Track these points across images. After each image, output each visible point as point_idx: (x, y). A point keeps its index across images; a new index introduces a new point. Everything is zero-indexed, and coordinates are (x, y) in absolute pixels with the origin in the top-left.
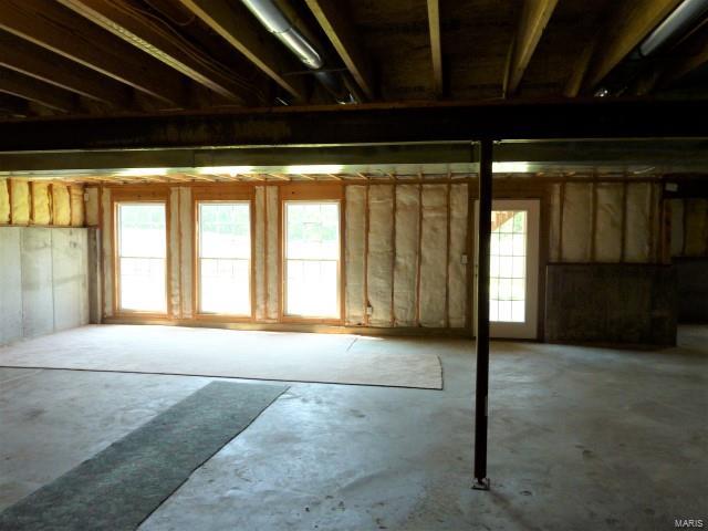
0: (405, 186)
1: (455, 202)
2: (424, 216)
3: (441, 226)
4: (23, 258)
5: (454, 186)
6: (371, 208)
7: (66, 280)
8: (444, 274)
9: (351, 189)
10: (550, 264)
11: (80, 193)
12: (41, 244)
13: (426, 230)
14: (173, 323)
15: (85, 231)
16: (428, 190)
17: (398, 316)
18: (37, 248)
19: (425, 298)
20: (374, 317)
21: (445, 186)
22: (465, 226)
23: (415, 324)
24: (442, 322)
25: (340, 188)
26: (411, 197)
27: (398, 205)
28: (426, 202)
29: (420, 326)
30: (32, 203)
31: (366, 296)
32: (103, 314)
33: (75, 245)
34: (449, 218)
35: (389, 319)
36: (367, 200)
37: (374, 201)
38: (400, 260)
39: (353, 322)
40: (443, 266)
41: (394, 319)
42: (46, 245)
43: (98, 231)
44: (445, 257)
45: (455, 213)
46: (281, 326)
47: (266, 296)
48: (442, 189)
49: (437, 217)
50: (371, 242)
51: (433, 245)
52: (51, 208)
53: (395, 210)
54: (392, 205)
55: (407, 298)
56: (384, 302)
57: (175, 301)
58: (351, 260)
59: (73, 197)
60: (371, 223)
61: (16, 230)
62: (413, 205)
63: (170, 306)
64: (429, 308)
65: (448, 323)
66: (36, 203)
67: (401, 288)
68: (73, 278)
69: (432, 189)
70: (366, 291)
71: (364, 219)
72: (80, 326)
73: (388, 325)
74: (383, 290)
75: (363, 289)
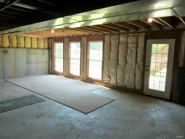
0: (122, 35)
1: (140, 41)
2: (129, 46)
3: (134, 50)
4: (27, 56)
5: (140, 34)
6: (112, 43)
7: (41, 62)
8: (134, 68)
9: (106, 37)
10: (178, 68)
11: (48, 40)
12: (33, 53)
13: (129, 52)
14: (64, 76)
15: (48, 50)
16: (130, 36)
17: (118, 82)
18: (32, 54)
19: (127, 77)
20: (111, 81)
21: (136, 34)
22: (143, 50)
23: (124, 86)
24: (133, 87)
25: (103, 36)
26: (124, 39)
27: (120, 42)
28: (129, 41)
29: (125, 87)
30: (31, 43)
31: (109, 74)
32: (52, 72)
33: (44, 54)
34: (137, 47)
35: (115, 83)
36: (110, 41)
37: (112, 41)
38: (120, 62)
39: (105, 82)
40: (134, 65)
41: (117, 83)
42: (34, 53)
43: (51, 50)
44: (135, 62)
45: (139, 45)
46: (86, 81)
47: (84, 71)
48: (136, 35)
49: (132, 47)
50: (111, 55)
51: (131, 57)
52: (38, 44)
53: (119, 43)
54: (118, 42)
55: (121, 76)
56: (114, 77)
57: (65, 70)
58: (105, 61)
59: (45, 41)
60: (112, 48)
61: (25, 49)
62: (125, 42)
63: (64, 71)
64: (128, 81)
65: (135, 87)
66: (33, 43)
67: (119, 72)
68: (43, 62)
69: (132, 36)
70: (109, 72)
71: (109, 48)
72: (45, 74)
73: (115, 85)
74: (114, 72)
75: (108, 72)
